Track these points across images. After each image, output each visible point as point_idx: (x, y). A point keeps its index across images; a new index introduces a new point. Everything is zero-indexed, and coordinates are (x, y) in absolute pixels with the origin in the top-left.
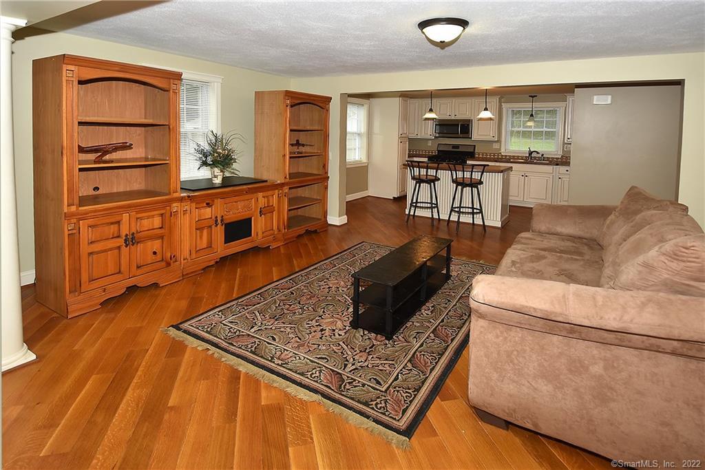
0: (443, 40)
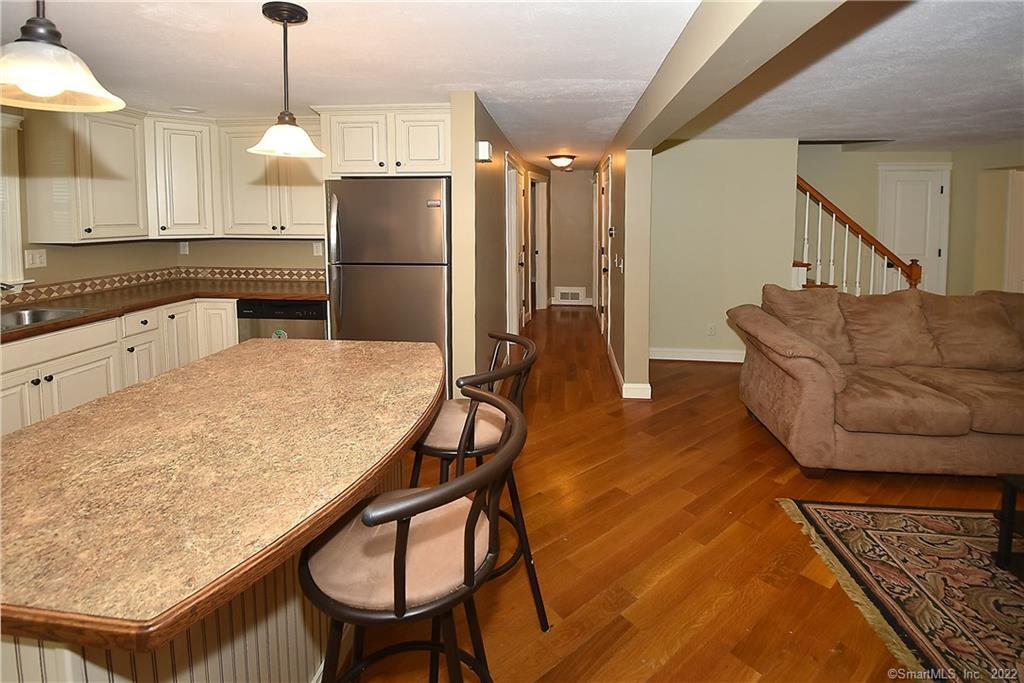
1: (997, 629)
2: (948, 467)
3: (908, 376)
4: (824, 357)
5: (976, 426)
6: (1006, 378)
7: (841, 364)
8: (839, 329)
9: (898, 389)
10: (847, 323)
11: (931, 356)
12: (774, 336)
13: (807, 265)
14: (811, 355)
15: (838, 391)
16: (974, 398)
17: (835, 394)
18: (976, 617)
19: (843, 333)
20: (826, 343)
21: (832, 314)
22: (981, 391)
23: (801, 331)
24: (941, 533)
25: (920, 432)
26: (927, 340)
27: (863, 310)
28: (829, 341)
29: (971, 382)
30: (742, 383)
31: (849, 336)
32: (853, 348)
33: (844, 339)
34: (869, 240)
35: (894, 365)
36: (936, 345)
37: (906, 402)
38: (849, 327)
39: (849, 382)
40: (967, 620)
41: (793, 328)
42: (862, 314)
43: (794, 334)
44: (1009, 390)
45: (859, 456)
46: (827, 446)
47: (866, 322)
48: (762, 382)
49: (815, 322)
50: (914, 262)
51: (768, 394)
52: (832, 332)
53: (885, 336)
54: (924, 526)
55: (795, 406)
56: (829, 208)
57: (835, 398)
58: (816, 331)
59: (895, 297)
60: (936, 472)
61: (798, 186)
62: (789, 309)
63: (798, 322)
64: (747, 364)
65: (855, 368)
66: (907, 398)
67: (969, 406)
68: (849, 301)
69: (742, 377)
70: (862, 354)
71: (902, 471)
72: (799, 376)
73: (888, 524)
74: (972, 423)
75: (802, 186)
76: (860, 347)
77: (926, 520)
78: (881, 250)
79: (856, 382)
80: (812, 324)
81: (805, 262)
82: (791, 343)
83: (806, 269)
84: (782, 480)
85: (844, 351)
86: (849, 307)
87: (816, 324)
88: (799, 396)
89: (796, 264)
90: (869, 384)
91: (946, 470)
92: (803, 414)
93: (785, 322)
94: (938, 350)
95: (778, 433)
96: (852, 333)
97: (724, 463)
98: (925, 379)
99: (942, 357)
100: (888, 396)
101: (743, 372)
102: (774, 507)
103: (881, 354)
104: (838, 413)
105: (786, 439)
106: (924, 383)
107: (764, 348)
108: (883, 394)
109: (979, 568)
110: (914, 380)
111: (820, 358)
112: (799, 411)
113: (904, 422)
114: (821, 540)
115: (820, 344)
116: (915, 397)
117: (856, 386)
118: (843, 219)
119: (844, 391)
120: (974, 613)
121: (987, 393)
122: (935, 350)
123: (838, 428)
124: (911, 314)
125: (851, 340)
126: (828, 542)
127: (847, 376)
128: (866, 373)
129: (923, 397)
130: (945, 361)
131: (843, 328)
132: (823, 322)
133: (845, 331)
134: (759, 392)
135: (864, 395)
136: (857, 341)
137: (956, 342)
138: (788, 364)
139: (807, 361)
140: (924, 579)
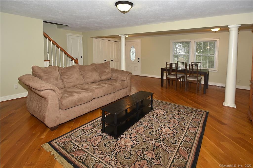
0: (124, 10)
1: (106, 153)
2: (89, 110)
3: (78, 88)
4: (54, 88)
5: (94, 97)
6: (98, 84)
7: (59, 89)
8: (59, 78)
9: (76, 92)
10: (61, 76)
11: (83, 82)
12: (37, 84)
13: (49, 61)
14: (49, 88)
15: (59, 98)
16: (93, 90)
17: (59, 99)
18: (102, 153)
19: (60, 79)
20: (55, 83)
21: (57, 74)
22: (94, 88)
23: (47, 81)
24: (90, 130)
25: (82, 103)
26: (81, 77)
27: (65, 71)
28: (56, 82)
29: (92, 86)
30: (27, 104)
31: (62, 80)
32: (63, 83)
33: (60, 81)
34: (66, 53)
35: (74, 86)
36: (83, 78)
37: (78, 96)
38: (62, 77)
39: (63, 94)
40: (100, 155)
41: (44, 80)
42: (65, 72)
43: (43, 82)
44: (99, 86)
45: (67, 117)
46: (58, 118)
47: (66, 75)
48: (34, 102)
49: (52, 77)
50: (77, 59)
51: (36, 106)
52: (57, 79)
53: (71, 78)
54: (86, 130)
55: (46, 108)
56: (54, 43)
57: (59, 100)
58: (52, 80)
59: (73, 67)
60: (87, 112)
61: (44, 36)
62: (42, 74)
63: (46, 78)
64: (28, 96)
65: (64, 89)
66: (78, 94)
67: (92, 92)
68: (61, 69)
69: (27, 102)
70: (66, 84)
71: (79, 116)
72: (46, 97)
73: (77, 135)
74: (93, 97)
75: (45, 36)
76: (65, 82)
77: (86, 128)
78: (69, 56)
79: (65, 93)
80: (50, 78)
81: (48, 60)
82: (42, 85)
83: (49, 62)
84: (43, 136)
85: (61, 85)
86: (62, 71)
87: (51, 78)
88: (47, 104)
89: (45, 61)
90: (68, 93)
91: (89, 111)
92: (49, 109)
93: (41, 78)
94: (84, 79)
95: (41, 118)
96: (63, 79)
97: (19, 141)
98: (82, 88)
99: (85, 81)
100: (74, 96)
101: (27, 100)
102: (40, 149)
103: (71, 83)
104: (60, 105)
105: (44, 120)
106: (82, 89)
107: (33, 89)
108: (72, 95)
109: (99, 136)
110: (79, 89)
111: (53, 88)
112: (47, 109)
113: (78, 102)
114: (58, 154)
115: (53, 84)
116: (80, 94)
117: (65, 95)
118: (58, 47)
119: (61, 98)
120: (101, 152)
121: (95, 88)
122: (83, 80)
123: (60, 110)
124: (77, 71)
125: (63, 81)
126: (60, 154)
127: (62, 92)
128: (68, 90)
129: (82, 93)
130: (86, 82)
131: (60, 78)
132: (54, 77)
133: (61, 79)
134: (33, 106)
135: (67, 97)
136: (65, 81)
137: (88, 77)
138: (42, 93)
139: (48, 90)
140: (88, 148)
